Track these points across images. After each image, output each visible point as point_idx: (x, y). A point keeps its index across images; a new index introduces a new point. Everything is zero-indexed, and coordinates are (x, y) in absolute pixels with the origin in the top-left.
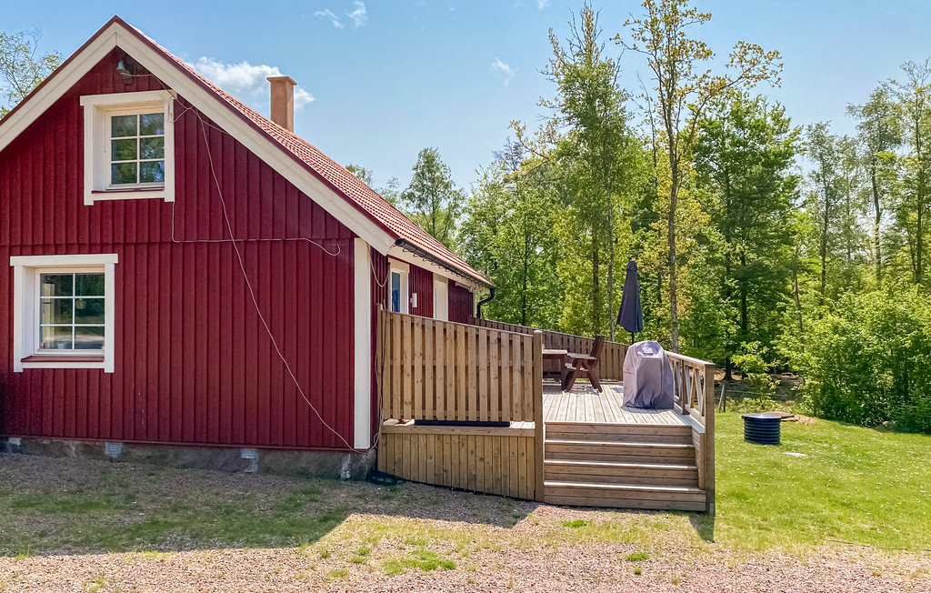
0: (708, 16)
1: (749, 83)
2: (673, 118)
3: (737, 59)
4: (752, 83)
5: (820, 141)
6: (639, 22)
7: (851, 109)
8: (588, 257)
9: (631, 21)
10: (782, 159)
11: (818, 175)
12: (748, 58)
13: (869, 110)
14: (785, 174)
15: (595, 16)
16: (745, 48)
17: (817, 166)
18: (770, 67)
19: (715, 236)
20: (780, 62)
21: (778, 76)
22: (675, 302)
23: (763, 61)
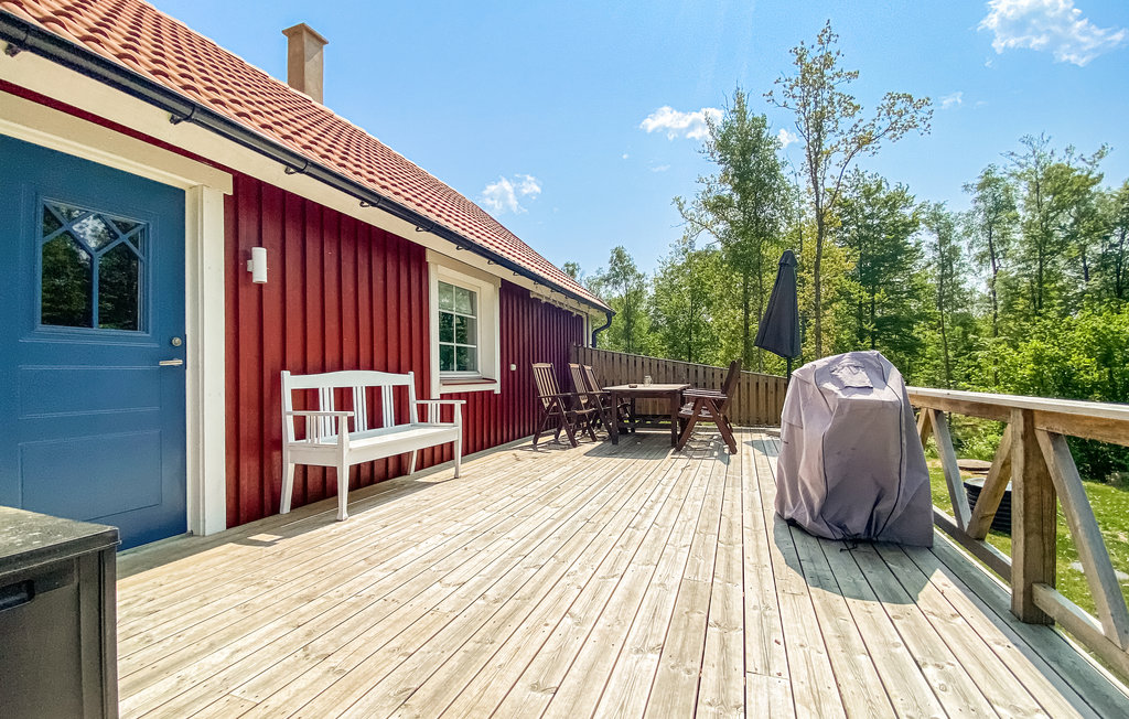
0: (856, 75)
1: (895, 135)
2: (818, 175)
3: (884, 112)
4: (898, 136)
5: (936, 217)
6: (790, 80)
7: (966, 187)
8: (740, 307)
9: (783, 79)
10: (909, 226)
11: (935, 246)
12: (896, 109)
13: (982, 187)
14: (911, 240)
15: (746, 97)
16: (894, 98)
17: (934, 238)
18: (920, 115)
19: (854, 288)
20: (930, 108)
21: (927, 123)
22: (820, 343)
23: (911, 110)
